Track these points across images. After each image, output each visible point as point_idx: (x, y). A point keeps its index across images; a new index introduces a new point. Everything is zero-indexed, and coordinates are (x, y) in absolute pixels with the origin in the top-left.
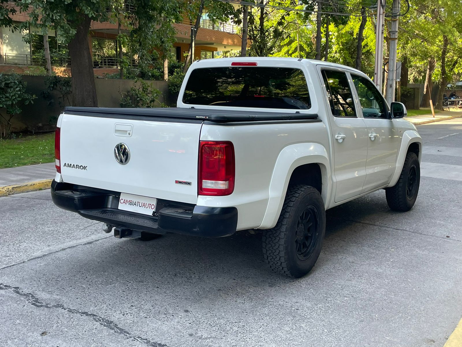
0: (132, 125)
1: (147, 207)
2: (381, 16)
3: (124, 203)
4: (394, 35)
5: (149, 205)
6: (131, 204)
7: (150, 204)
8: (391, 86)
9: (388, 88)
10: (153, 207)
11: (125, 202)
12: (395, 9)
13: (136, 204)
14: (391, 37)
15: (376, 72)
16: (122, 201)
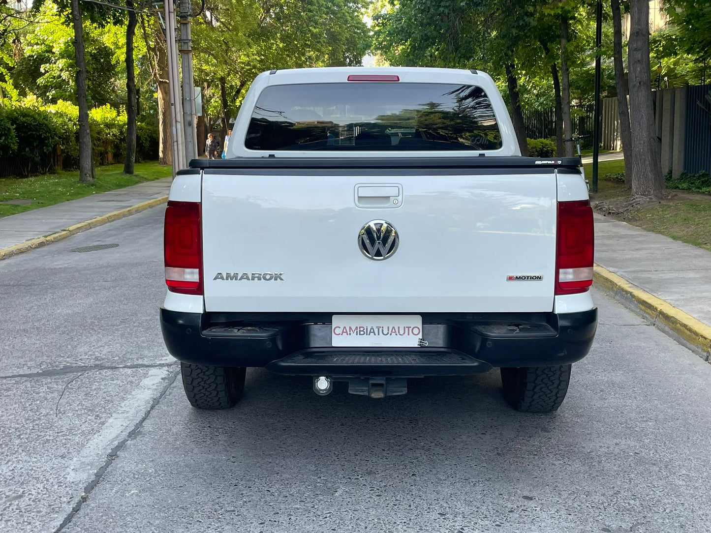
0: (400, 186)
1: (402, 332)
2: (172, 15)
3: (345, 334)
4: (186, 45)
5: (407, 329)
6: (362, 333)
7: (409, 328)
8: (190, 124)
9: (186, 127)
10: (416, 331)
11: (346, 332)
12: (184, 5)
13: (374, 332)
14: (183, 49)
15: (173, 102)
16: (338, 331)
